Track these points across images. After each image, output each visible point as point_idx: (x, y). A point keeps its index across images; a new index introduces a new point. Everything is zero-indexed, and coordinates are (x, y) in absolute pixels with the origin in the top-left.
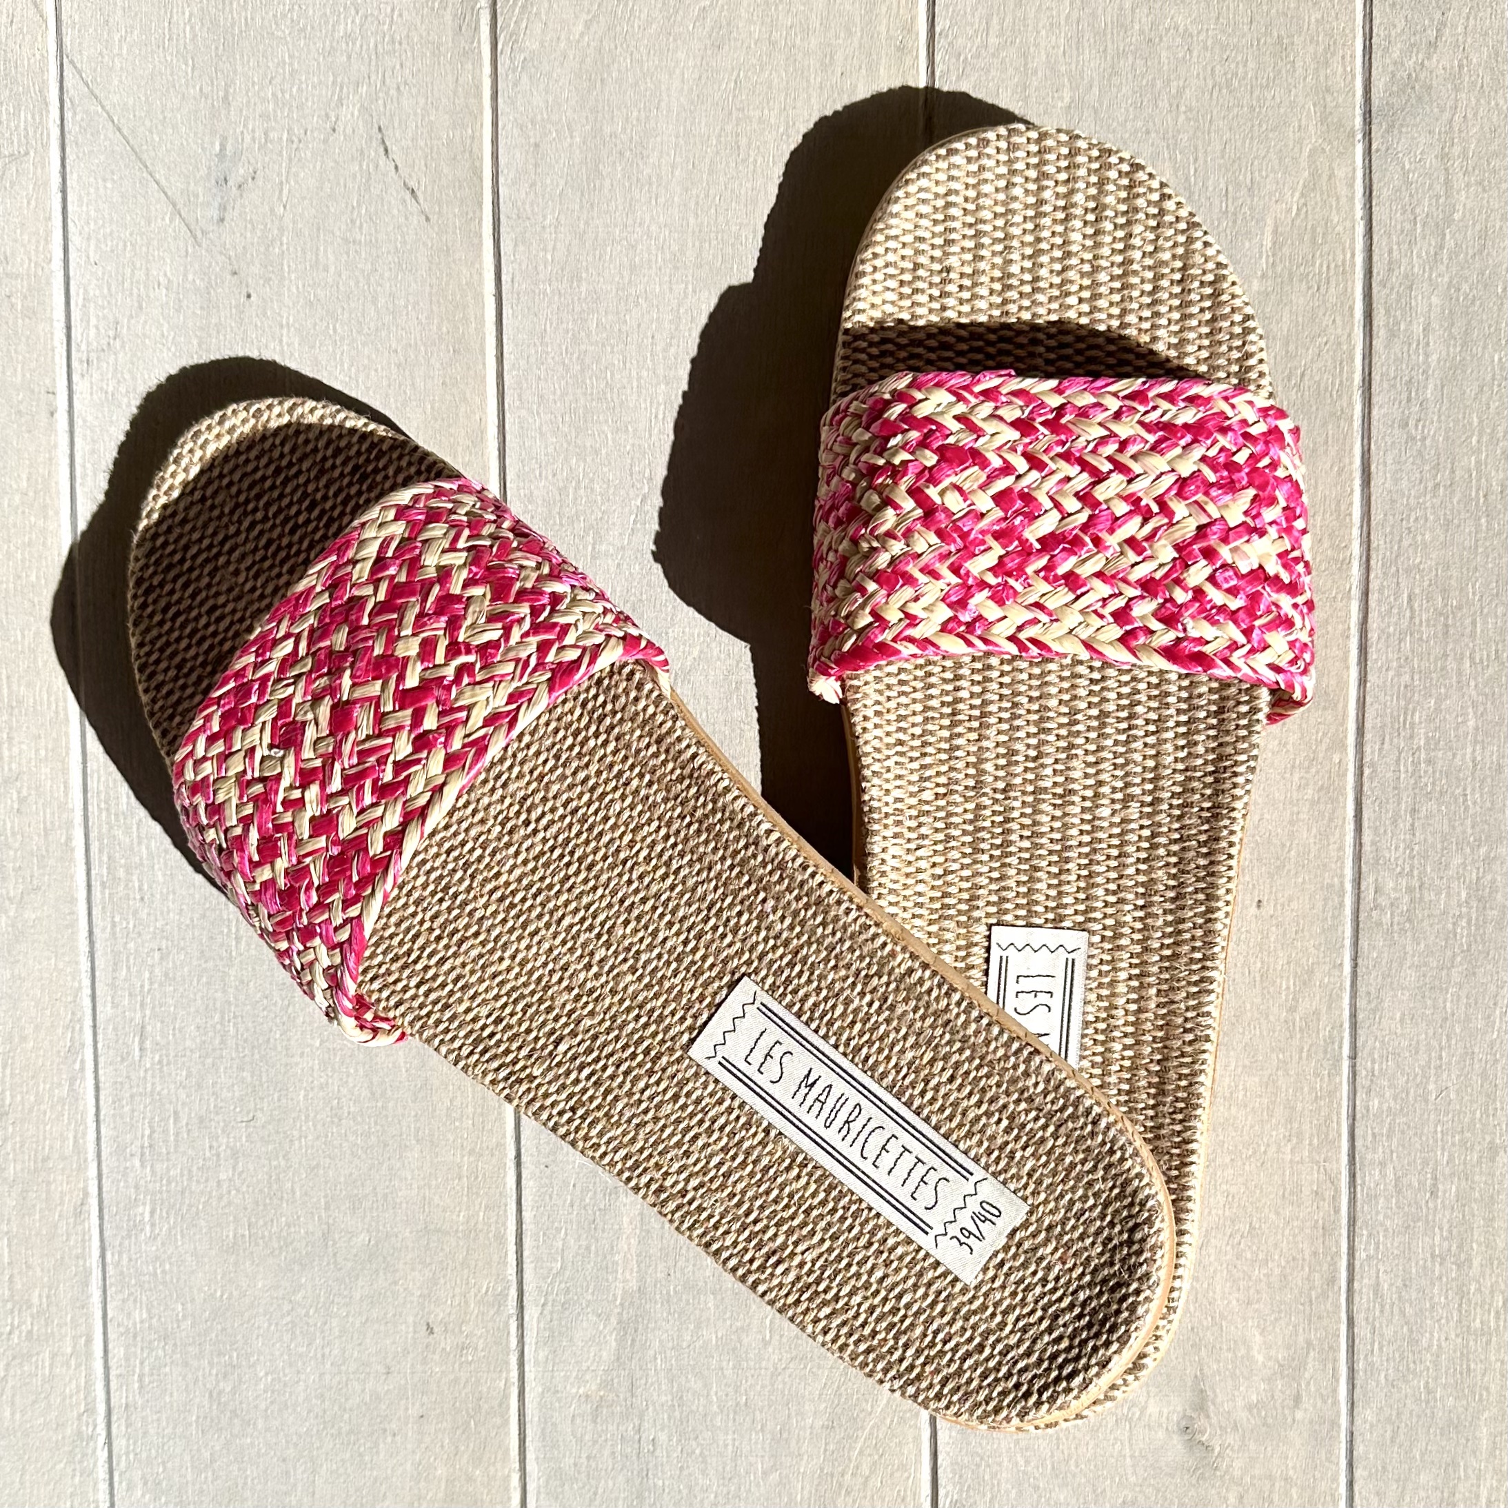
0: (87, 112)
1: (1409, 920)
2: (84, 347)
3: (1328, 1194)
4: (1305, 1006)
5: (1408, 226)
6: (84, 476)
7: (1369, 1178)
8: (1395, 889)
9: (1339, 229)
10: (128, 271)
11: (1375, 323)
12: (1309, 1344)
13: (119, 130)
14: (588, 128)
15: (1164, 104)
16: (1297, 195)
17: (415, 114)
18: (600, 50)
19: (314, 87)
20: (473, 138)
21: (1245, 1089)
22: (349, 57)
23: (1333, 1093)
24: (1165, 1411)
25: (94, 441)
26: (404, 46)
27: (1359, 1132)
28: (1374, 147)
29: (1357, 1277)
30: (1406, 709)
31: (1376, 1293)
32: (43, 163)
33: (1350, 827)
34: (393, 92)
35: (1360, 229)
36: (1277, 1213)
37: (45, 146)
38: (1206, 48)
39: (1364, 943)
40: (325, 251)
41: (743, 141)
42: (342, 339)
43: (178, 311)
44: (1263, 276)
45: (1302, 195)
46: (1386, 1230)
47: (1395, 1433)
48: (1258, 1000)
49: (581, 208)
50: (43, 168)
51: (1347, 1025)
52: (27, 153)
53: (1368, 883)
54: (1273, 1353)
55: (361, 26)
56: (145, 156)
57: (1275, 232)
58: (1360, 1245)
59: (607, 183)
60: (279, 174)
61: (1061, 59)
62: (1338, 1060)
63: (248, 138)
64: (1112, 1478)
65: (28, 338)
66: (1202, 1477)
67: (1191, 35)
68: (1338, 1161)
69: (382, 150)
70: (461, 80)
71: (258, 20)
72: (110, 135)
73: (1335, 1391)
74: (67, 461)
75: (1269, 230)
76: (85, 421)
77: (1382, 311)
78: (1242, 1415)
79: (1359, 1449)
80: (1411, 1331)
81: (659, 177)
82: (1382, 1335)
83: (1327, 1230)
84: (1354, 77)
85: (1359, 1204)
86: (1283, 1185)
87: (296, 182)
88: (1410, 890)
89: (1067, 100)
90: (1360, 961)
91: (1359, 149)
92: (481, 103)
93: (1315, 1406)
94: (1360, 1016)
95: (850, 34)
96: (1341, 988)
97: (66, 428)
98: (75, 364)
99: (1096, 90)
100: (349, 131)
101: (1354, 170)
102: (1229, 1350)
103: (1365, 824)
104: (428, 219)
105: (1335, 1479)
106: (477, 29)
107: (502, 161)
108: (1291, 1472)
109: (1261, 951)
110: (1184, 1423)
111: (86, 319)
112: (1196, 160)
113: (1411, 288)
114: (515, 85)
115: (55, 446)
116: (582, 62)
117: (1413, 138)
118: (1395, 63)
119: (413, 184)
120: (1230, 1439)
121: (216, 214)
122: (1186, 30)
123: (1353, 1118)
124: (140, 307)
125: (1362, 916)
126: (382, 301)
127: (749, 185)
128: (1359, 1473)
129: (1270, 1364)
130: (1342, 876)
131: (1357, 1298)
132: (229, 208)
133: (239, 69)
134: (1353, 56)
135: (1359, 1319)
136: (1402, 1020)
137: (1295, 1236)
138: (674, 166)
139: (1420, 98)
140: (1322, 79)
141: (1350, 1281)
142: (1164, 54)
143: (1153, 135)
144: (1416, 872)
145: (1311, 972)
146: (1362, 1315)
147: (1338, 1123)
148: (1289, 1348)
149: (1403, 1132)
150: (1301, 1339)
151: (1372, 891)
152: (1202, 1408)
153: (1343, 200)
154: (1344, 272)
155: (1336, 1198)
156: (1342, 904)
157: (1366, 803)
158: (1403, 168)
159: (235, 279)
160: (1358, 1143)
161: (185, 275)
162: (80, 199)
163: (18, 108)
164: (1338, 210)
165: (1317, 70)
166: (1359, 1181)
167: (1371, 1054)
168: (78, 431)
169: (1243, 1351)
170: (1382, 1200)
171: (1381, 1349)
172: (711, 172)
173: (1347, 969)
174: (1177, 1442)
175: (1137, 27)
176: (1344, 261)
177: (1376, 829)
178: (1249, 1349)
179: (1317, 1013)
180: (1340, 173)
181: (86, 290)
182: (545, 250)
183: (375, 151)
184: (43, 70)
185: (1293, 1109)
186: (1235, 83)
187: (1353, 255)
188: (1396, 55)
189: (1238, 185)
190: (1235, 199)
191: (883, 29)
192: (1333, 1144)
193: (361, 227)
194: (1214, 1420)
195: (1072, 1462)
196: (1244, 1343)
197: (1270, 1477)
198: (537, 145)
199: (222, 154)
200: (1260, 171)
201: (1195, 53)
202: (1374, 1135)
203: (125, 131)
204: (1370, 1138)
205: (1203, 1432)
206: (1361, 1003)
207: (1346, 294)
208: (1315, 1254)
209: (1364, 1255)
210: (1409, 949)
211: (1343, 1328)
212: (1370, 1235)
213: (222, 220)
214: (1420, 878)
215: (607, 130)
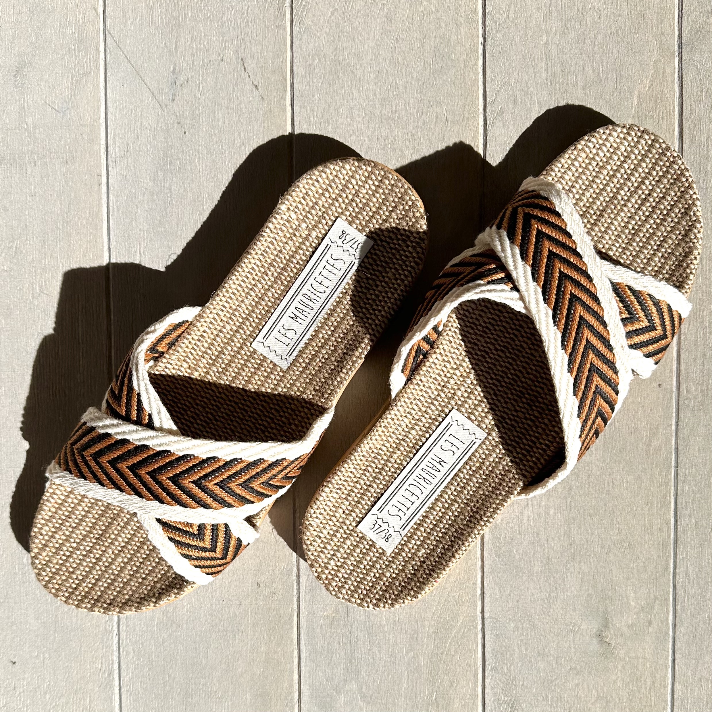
0: (116, 54)
1: (702, 405)
2: (113, 156)
3: (665, 529)
4: (655, 443)
5: (699, 93)
6: (113, 212)
7: (683, 522)
8: (695, 391)
9: (668, 95)
10: (133, 123)
11: (684, 137)
12: (656, 597)
13: (130, 62)
14: (333, 57)
15: (588, 41)
16: (649, 80)
17: (258, 53)
18: (338, 24)
19: (214, 42)
20: (282, 62)
21: (627, 481)
22: (229, 29)
23: (667, 483)
24: (590, 627)
25: (118, 196)
26: (253, 23)
27: (679, 501)
28: (683, 59)
29: (678, 567)
30: (700, 309)
31: (686, 575)
32: (97, 76)
33: (675, 362)
34: (248, 43)
35: (677, 95)
36: (642, 538)
37: (98, 70)
38: (607, 16)
39: (681, 415)
40: (218, 113)
41: (401, 61)
42: (225, 151)
43: (154, 140)
44: (633, 117)
45: (651, 81)
46: (691, 546)
47: (694, 637)
48: (633, 441)
49: (330, 92)
50: (97, 78)
51: (673, 452)
52: (90, 73)
53: (683, 388)
54: (639, 601)
55: (234, 15)
56: (141, 73)
57: (639, 97)
58: (679, 553)
59: (341, 81)
60: (198, 80)
61: (542, 23)
62: (670, 468)
63: (185, 64)
64: (565, 658)
65: (90, 152)
66: (606, 657)
67: (600, 11)
68: (669, 514)
69: (243, 68)
70: (277, 38)
71: (190, 14)
72: (126, 64)
73: (667, 618)
74: (106, 205)
75: (636, 96)
76: (114, 188)
77: (688, 132)
78: (625, 629)
79: (678, 645)
80: (702, 591)
81: (364, 78)
82: (689, 594)
83: (665, 546)
84: (674, 28)
85: (679, 534)
86: (644, 525)
87: (206, 83)
88: (702, 391)
89: (545, 41)
90: (679, 423)
91: (677, 60)
92: (286, 47)
93: (658, 625)
94: (680, 448)
95: (448, 14)
96: (671, 435)
97: (106, 191)
98: (110, 163)
99: (557, 36)
100: (229, 60)
101: (674, 69)
102: (619, 600)
103: (682, 361)
104: (262, 98)
105: (667, 658)
106: (284, 15)
107: (295, 73)
108: (647, 656)
109: (634, 418)
110: (598, 633)
111: (114, 142)
112: (603, 66)
113: (700, 121)
114: (301, 39)
115: (101, 199)
116: (330, 29)
117: (701, 55)
118: (693, 21)
119: (256, 83)
120: (620, 640)
121: (171, 97)
122: (598, 9)
123: (676, 494)
124: (138, 138)
125: (681, 402)
126: (242, 134)
127: (403, 81)
128: (677, 656)
129: (638, 606)
130: (672, 384)
131: (678, 576)
132: (177, 94)
133: (182, 35)
134: (674, 19)
135: (679, 586)
136: (699, 450)
137: (649, 548)
138: (370, 73)
139: (704, 37)
140: (660, 29)
141: (675, 568)
142: (588, 19)
143: (584, 55)
144: (705, 383)
145: (657, 428)
146: (680, 584)
147: (670, 497)
148: (646, 599)
149: (699, 501)
150: (652, 596)
151: (685, 391)
152: (606, 627)
153: (670, 83)
154: (670, 115)
155: (668, 531)
156: (671, 398)
157: (682, 352)
158: (697, 68)
159: (179, 126)
160: (679, 506)
161: (158, 124)
162: (113, 92)
163: (86, 53)
164: (667, 87)
165: (657, 25)
166: (679, 523)
167: (685, 466)
168: (110, 192)
169: (626, 601)
170: (689, 532)
171: (688, 599)
172: (386, 75)
173: (674, 427)
174: (595, 641)
175: (576, 8)
176: (670, 110)
177: (687, 363)
178: (628, 599)
179: (660, 446)
180: (668, 70)
181: (114, 131)
182: (313, 110)
183: (240, 69)
184: (98, 37)
185: (649, 491)
186: (620, 31)
187: (674, 107)
188: (693, 18)
189: (622, 77)
190: (620, 83)
191: (463, 11)
192: (668, 506)
193: (233, 103)
194: (612, 631)
195: (547, 650)
196: (626, 596)
197: (637, 658)
198: (310, 65)
199: (174, 72)
200: (632, 71)
201: (602, 19)
202: (686, 503)
203: (132, 63)
204: (684, 504)
205: (607, 637)
206: (680, 442)
207: (671, 124)
208: (659, 556)
209: (681, 557)
210: (702, 418)
211: (671, 590)
212: (684, 548)
213: (174, 100)
214: (707, 386)
215: (341, 58)
